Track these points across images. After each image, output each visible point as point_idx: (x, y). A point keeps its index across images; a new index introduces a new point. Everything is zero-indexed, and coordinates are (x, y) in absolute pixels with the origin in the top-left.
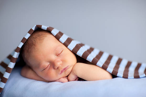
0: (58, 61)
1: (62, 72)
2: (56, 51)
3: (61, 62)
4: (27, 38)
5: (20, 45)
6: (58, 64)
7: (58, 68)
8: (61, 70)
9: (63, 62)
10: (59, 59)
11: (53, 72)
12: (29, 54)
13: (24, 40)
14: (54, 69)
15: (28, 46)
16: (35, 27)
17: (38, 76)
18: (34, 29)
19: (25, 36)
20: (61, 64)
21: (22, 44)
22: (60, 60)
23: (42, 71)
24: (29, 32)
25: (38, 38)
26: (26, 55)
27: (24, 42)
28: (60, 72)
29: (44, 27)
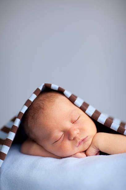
0: (75, 130)
1: (80, 144)
2: (72, 116)
3: (78, 131)
4: (32, 100)
5: (23, 109)
6: (75, 133)
7: (74, 139)
8: (79, 141)
9: (80, 131)
10: (75, 127)
11: (68, 144)
12: (34, 121)
13: (28, 103)
14: (69, 139)
15: (34, 111)
16: (43, 86)
17: (46, 151)
18: (41, 88)
19: (30, 98)
20: (78, 133)
21: (26, 108)
22: (77, 128)
23: (54, 143)
24: (34, 93)
25: (47, 100)
26: (30, 123)
27: (29, 106)
28: (77, 145)
29: (55, 86)
